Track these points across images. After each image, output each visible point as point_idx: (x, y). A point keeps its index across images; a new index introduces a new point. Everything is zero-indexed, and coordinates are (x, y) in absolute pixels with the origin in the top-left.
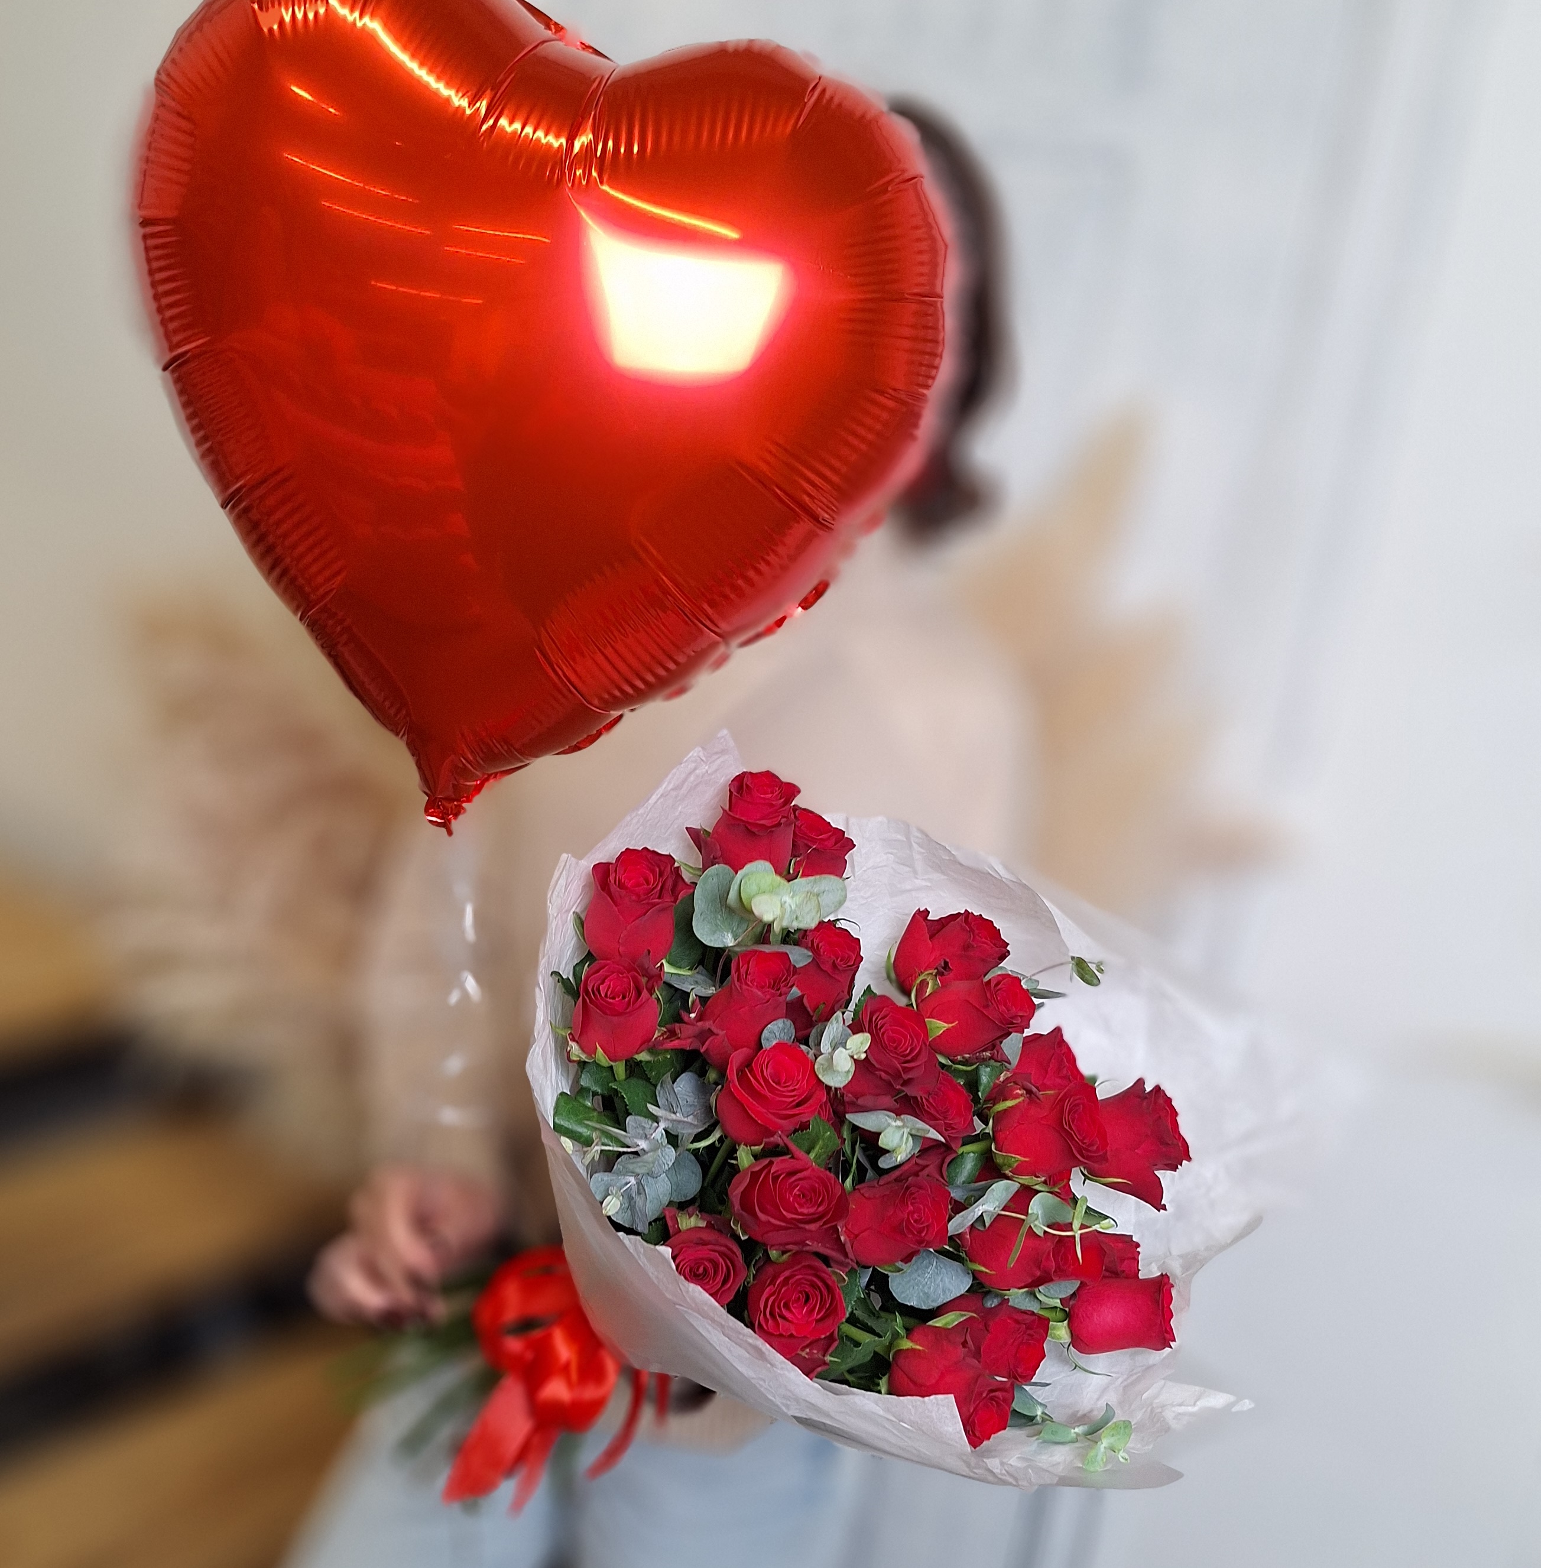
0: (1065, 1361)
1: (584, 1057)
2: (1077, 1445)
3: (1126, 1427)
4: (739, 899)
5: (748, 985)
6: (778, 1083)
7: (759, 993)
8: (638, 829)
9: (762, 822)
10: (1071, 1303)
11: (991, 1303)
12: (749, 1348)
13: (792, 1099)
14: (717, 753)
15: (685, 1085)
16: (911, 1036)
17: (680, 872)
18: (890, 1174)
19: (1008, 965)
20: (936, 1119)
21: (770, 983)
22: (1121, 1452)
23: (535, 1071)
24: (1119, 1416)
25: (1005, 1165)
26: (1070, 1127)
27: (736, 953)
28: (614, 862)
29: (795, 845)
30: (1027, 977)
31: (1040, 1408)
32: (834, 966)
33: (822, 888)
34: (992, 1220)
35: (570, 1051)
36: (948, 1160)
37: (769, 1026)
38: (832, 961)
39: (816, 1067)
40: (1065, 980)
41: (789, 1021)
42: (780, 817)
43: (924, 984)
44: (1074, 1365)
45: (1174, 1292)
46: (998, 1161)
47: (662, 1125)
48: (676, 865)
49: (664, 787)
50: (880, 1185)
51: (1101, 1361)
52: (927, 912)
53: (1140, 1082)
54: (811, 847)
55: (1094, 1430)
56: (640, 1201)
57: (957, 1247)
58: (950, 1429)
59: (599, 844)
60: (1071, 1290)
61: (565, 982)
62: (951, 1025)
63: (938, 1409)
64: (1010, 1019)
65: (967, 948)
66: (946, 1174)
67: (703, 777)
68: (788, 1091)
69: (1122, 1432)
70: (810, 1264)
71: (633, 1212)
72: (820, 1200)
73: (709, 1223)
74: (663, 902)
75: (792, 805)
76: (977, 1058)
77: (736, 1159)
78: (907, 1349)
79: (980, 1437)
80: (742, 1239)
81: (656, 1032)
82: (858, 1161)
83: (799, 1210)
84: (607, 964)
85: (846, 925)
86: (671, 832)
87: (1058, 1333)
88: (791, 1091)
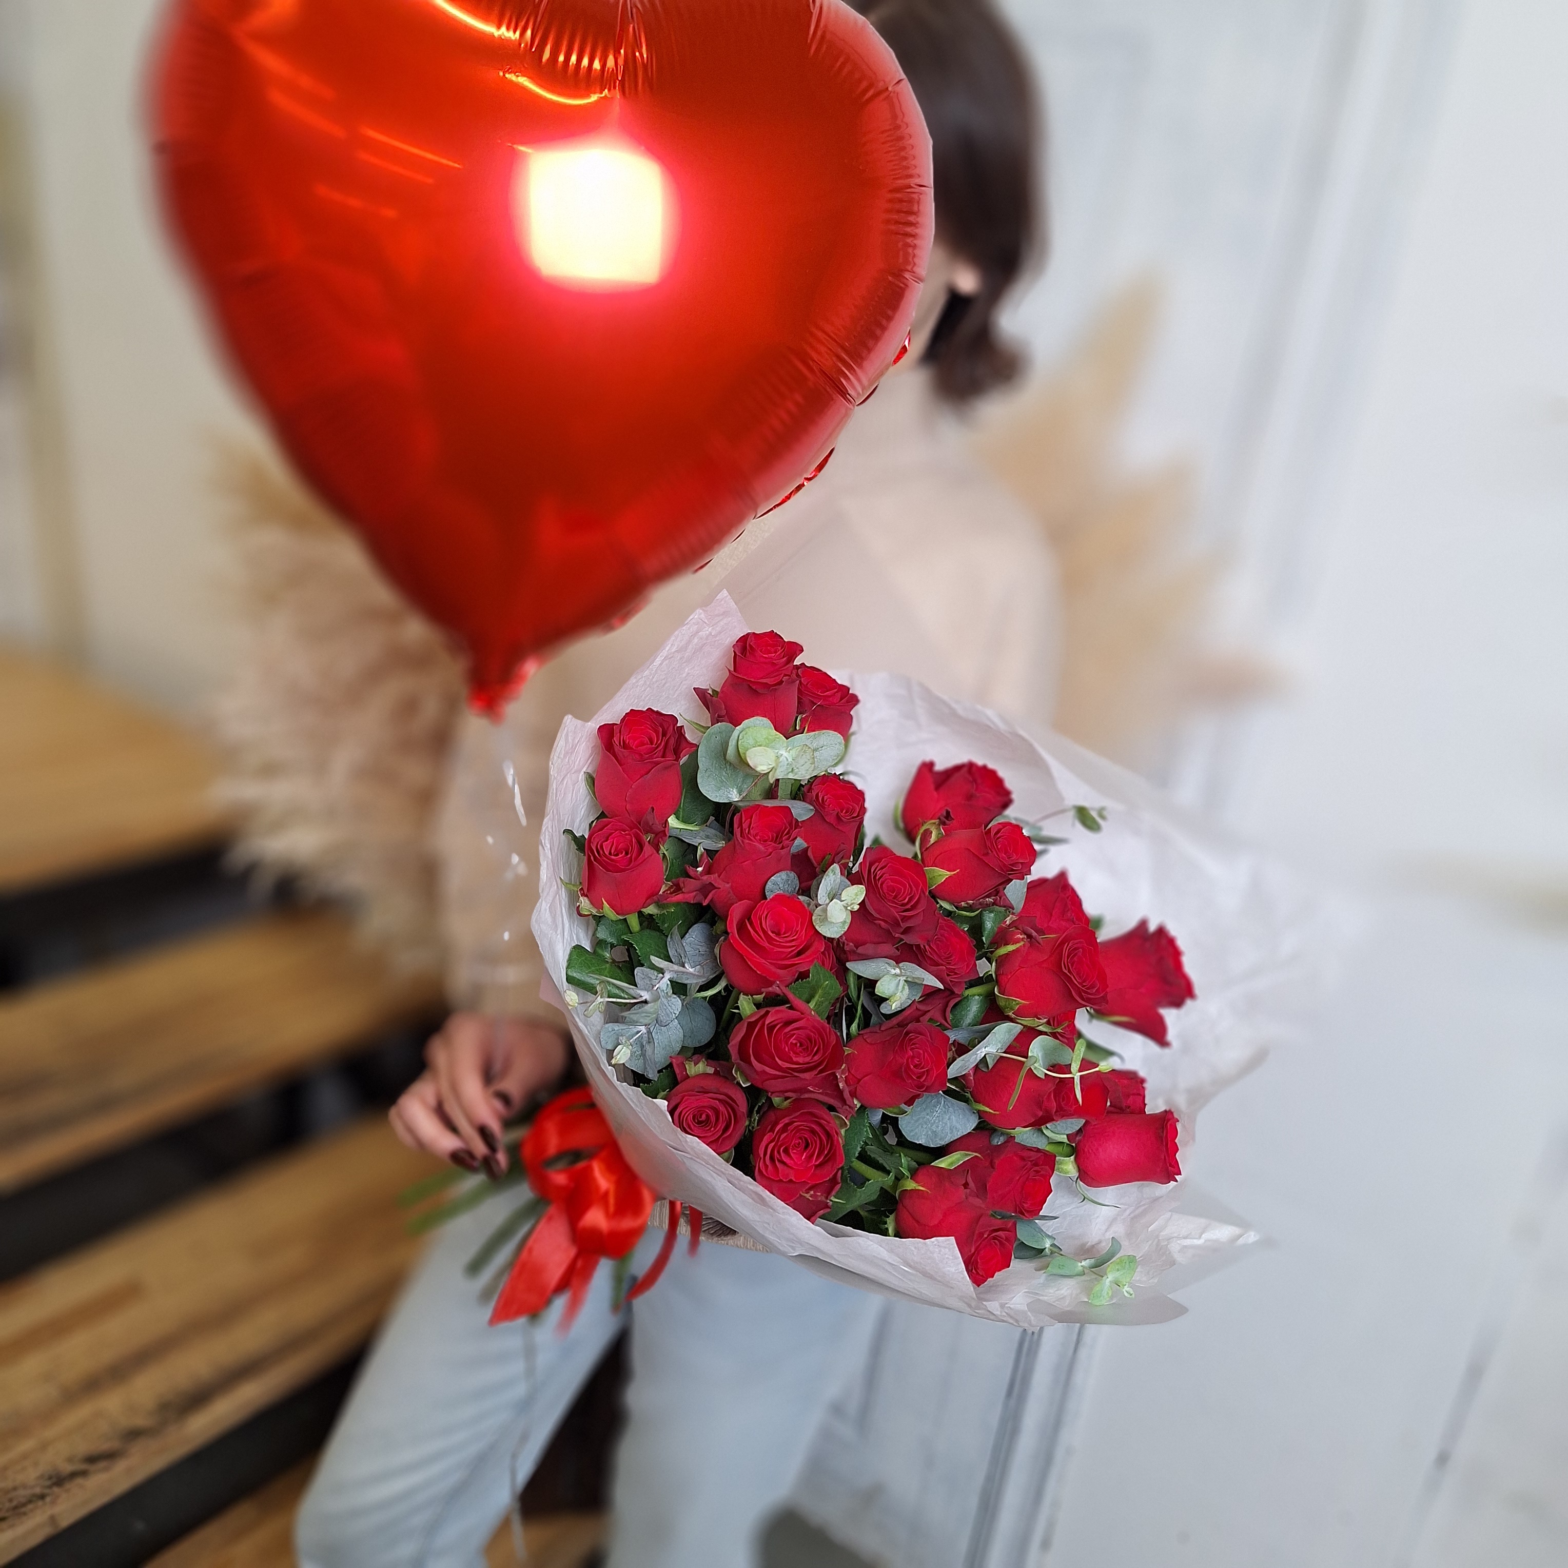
0: (1074, 1193)
1: (594, 912)
2: (1083, 1278)
3: (1131, 1261)
4: (737, 754)
5: (751, 840)
6: (778, 934)
7: (761, 847)
8: (644, 691)
9: (764, 681)
10: (1077, 1139)
11: (998, 1141)
12: (754, 1195)
13: (790, 950)
14: (718, 615)
15: (696, 936)
16: (910, 885)
17: (683, 731)
18: (893, 1019)
19: (1011, 814)
20: (937, 964)
21: (773, 837)
22: (1126, 1287)
23: (543, 927)
24: (1126, 1250)
25: (1008, 1008)
26: (1069, 971)
27: (739, 807)
28: (619, 723)
29: (801, 702)
30: (1030, 824)
31: (1048, 1242)
32: (838, 818)
33: (821, 743)
34: (995, 1061)
35: (579, 906)
36: (952, 1004)
37: (772, 878)
38: (836, 813)
39: (814, 918)
40: (1067, 826)
41: (793, 872)
42: (783, 675)
43: (928, 833)
44: (1083, 1198)
45: (1179, 1127)
46: (1001, 1004)
47: (668, 976)
48: (678, 725)
49: (667, 648)
50: (882, 1031)
51: (1110, 1194)
52: (933, 764)
53: (1143, 924)
54: (816, 704)
55: (1100, 1264)
56: (648, 1048)
57: (963, 1088)
58: (953, 1270)
60: (1078, 1126)
61: (580, 843)
62: (953, 873)
63: (940, 1251)
64: (1010, 865)
65: (969, 797)
66: (950, 1017)
67: (707, 639)
68: (787, 942)
69: (1127, 1266)
70: (810, 1110)
71: (644, 1059)
72: (815, 1049)
73: (716, 1070)
74: (666, 761)
75: (795, 664)
76: (980, 904)
77: (738, 1008)
78: (912, 1190)
79: (982, 1276)
80: (744, 1086)
81: (664, 886)
82: (863, 1006)
83: (795, 1059)
84: (610, 823)
85: (851, 778)
86: (678, 692)
87: (1065, 1167)
88: (790, 941)
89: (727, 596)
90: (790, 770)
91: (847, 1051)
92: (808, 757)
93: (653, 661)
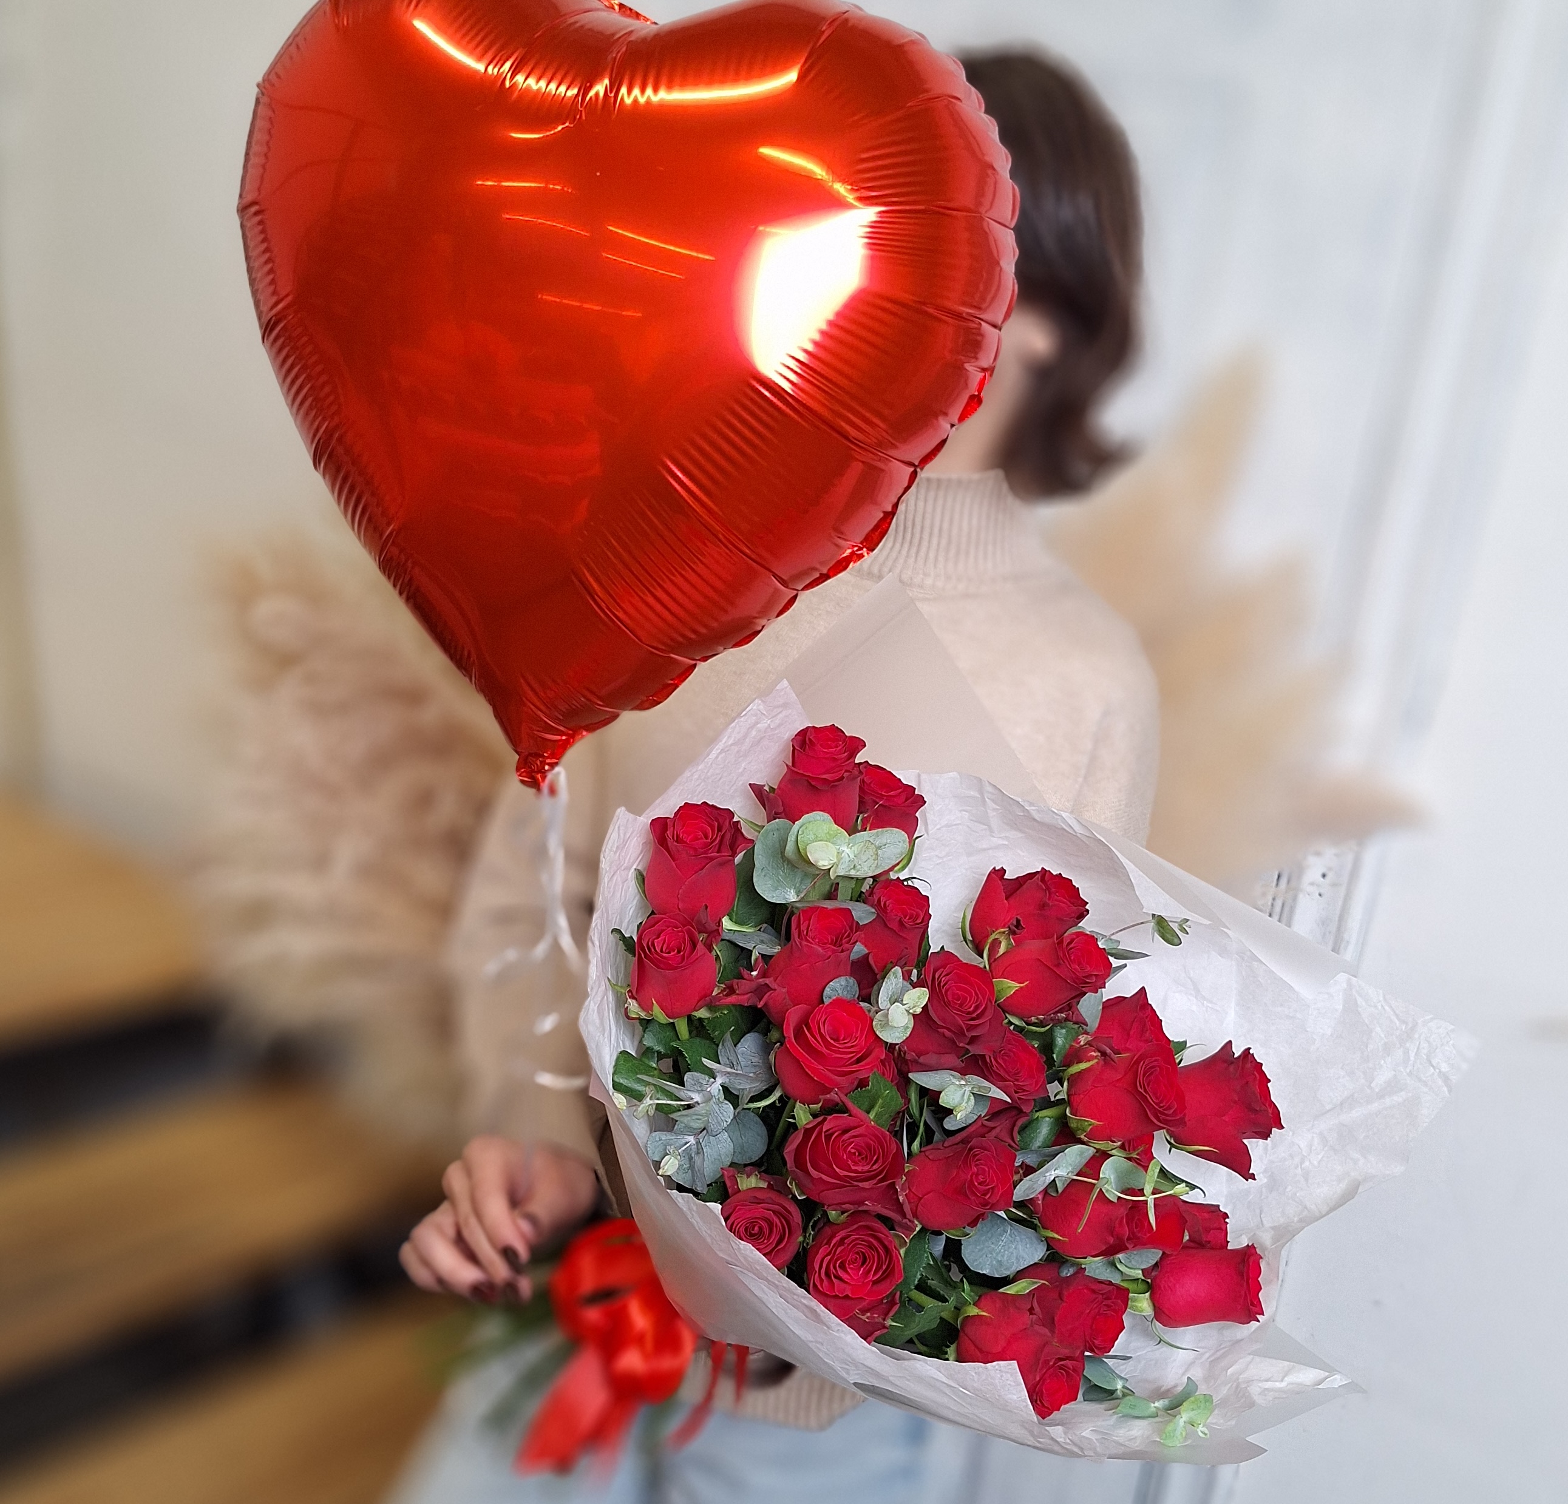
0: (1148, 1334)
1: (643, 1015)
2: (1157, 1419)
3: (1206, 1401)
4: (797, 851)
5: (809, 942)
6: (837, 1040)
7: (820, 949)
8: (699, 785)
9: (824, 776)
10: (1153, 1274)
11: (1067, 1272)
12: (806, 1311)
13: (849, 1056)
14: (778, 707)
15: (749, 1045)
16: (977, 994)
17: (739, 826)
18: (956, 1135)
19: (1087, 925)
20: (1006, 1081)
21: (832, 940)
22: (1201, 1427)
23: (591, 1028)
24: (1203, 1389)
25: (1079, 1129)
26: (1145, 1091)
27: (797, 908)
28: (672, 816)
29: (863, 801)
30: (1106, 936)
31: (1120, 1383)
32: (901, 924)
33: (885, 840)
34: (1066, 1185)
35: (627, 1007)
36: (1019, 1123)
37: (831, 983)
38: (899, 918)
39: (874, 1023)
40: (1147, 940)
41: (852, 978)
42: (843, 771)
43: (996, 944)
44: (1159, 1339)
45: (1263, 1265)
46: (1073, 1125)
47: (720, 1080)
48: (735, 820)
49: (724, 742)
50: (946, 1147)
51: (1188, 1336)
52: (1003, 871)
53: (1229, 1046)
54: (878, 803)
55: (1174, 1406)
56: (698, 1160)
57: (1031, 1214)
58: (1015, 1397)
59: (658, 801)
60: (1154, 1260)
61: (627, 943)
62: (1022, 985)
63: (1001, 1376)
64: (1084, 977)
65: (1043, 906)
66: (1018, 1138)
67: (765, 732)
68: (846, 1048)
69: (1202, 1405)
70: (868, 1223)
71: (693, 1173)
72: (875, 1158)
73: (769, 1183)
74: (721, 856)
75: (857, 761)
76: (1052, 1020)
77: (793, 1117)
78: (975, 1315)
79: (1048, 1408)
80: (799, 1198)
81: (716, 989)
82: (925, 1123)
83: (853, 1168)
84: (662, 919)
85: (916, 884)
86: (733, 788)
87: (1140, 1305)
88: (851, 1046)
89: (786, 687)
90: (852, 867)
91: (908, 1167)
92: (872, 854)
93: (708, 755)
